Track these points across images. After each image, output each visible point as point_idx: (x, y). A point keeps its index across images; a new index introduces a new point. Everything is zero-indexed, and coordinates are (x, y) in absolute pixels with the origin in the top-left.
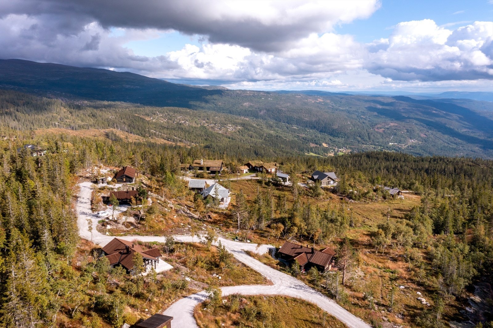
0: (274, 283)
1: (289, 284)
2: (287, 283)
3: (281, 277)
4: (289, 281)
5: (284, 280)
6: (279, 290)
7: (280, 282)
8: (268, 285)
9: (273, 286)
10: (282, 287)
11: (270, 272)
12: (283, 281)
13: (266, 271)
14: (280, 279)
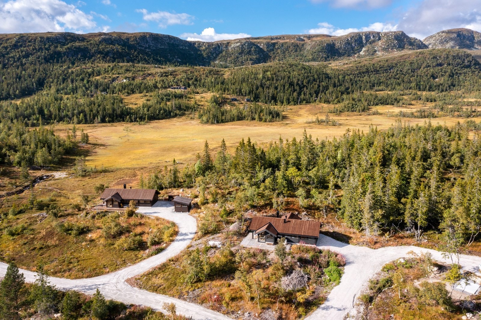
0: (126, 283)
1: (107, 287)
2: (110, 288)
3: (119, 293)
4: (107, 290)
5: (113, 290)
6: (117, 276)
7: (119, 287)
8: (132, 278)
9: (126, 278)
10: (114, 281)
11: (137, 296)
12: (115, 288)
13: (143, 297)
14: (119, 291)
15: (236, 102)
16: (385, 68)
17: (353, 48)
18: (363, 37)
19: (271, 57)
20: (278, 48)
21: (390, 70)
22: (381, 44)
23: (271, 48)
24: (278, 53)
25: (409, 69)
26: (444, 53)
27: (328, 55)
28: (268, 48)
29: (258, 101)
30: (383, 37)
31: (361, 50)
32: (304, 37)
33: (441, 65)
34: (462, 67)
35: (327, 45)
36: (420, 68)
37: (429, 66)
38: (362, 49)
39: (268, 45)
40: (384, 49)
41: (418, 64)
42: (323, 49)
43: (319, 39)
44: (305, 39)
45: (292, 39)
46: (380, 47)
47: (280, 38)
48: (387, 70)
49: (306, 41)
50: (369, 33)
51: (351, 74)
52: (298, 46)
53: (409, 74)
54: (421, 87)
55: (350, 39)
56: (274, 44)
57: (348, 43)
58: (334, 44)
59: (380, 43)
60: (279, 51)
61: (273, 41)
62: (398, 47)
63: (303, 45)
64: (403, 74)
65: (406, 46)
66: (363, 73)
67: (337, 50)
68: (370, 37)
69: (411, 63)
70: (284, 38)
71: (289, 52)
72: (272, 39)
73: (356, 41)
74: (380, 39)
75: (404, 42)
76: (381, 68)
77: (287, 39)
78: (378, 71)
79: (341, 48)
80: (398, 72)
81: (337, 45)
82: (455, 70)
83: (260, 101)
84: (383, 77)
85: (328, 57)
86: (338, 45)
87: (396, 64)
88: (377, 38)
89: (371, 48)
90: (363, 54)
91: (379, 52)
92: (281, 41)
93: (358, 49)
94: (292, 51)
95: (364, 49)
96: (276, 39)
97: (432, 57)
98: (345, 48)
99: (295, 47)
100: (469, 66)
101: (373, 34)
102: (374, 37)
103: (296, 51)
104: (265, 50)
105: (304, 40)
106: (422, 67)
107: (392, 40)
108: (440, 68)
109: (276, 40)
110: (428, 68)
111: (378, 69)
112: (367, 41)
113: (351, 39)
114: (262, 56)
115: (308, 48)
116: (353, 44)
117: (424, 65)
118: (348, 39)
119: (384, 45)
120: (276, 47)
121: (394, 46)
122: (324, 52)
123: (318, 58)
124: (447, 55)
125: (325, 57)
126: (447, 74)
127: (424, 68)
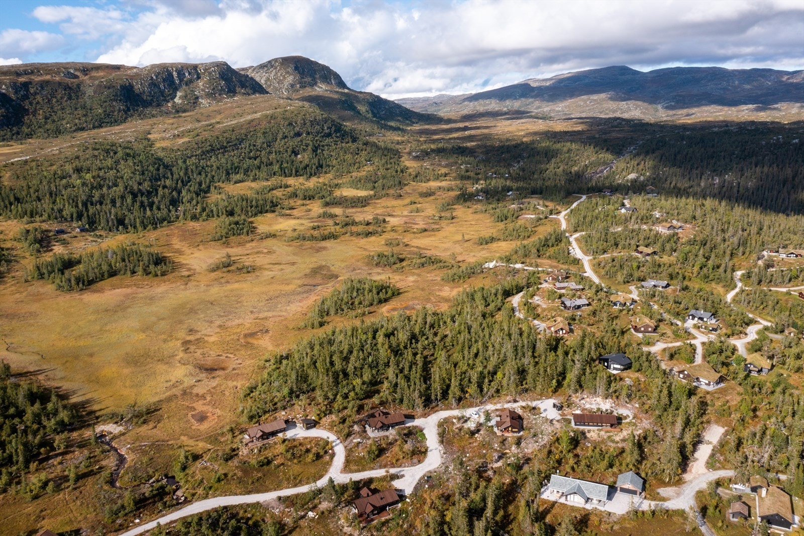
15: (65, 236)
16: (234, 143)
17: (162, 93)
18: (174, 73)
19: (28, 110)
20: (36, 94)
21: (240, 144)
22: (203, 85)
23: (22, 93)
24: (38, 103)
25: (264, 143)
26: (300, 117)
27: (126, 106)
28: (16, 93)
29: (96, 229)
30: (204, 74)
31: (176, 96)
32: (76, 70)
33: (298, 134)
34: (323, 137)
35: (121, 87)
36: (276, 139)
37: (286, 137)
38: (176, 93)
39: (16, 87)
40: (209, 95)
41: (273, 134)
42: (116, 95)
43: (101, 74)
44: (78, 73)
45: (56, 74)
46: (203, 90)
47: (32, 72)
48: (236, 144)
49: (81, 79)
50: (182, 67)
51: (193, 156)
52: (70, 88)
53: (264, 149)
54: (286, 171)
55: (154, 78)
56: (26, 85)
57: (153, 84)
58: (131, 86)
59: (201, 83)
60: (39, 98)
61: (22, 79)
62: (228, 92)
63: (78, 86)
64: (258, 150)
65: (238, 90)
66: (208, 152)
67: (138, 95)
68: (184, 74)
69: (264, 133)
70: (39, 71)
71: (58, 101)
72: (18, 74)
73: (164, 80)
74: (199, 78)
75: (233, 82)
76: (228, 142)
77: (47, 74)
78: (226, 147)
79: (144, 92)
80: (252, 148)
81: (136, 87)
82: (317, 141)
83: (100, 228)
84: (233, 156)
85: (129, 110)
86: (138, 87)
87: (246, 135)
88: (195, 76)
89: (189, 92)
90: (180, 101)
91: (202, 99)
92: (38, 79)
93: (170, 95)
94: (62, 98)
95: (179, 94)
96: (26, 74)
97: (287, 123)
98: (150, 93)
99: (65, 90)
100: (329, 135)
101: (187, 68)
102: (190, 74)
103: (70, 98)
104: (13, 96)
105: (76, 77)
106: (278, 138)
107: (217, 80)
108: (299, 139)
109: (26, 76)
110: (286, 140)
111: (225, 144)
112: (181, 80)
113: (157, 77)
114: (11, 110)
115: (90, 92)
116: (162, 86)
117: (280, 136)
118: (152, 78)
119: (208, 88)
120: (32, 91)
121: (222, 90)
122: (120, 100)
123: (113, 112)
124: (304, 120)
125: (124, 110)
126: (309, 148)
127: (281, 140)
